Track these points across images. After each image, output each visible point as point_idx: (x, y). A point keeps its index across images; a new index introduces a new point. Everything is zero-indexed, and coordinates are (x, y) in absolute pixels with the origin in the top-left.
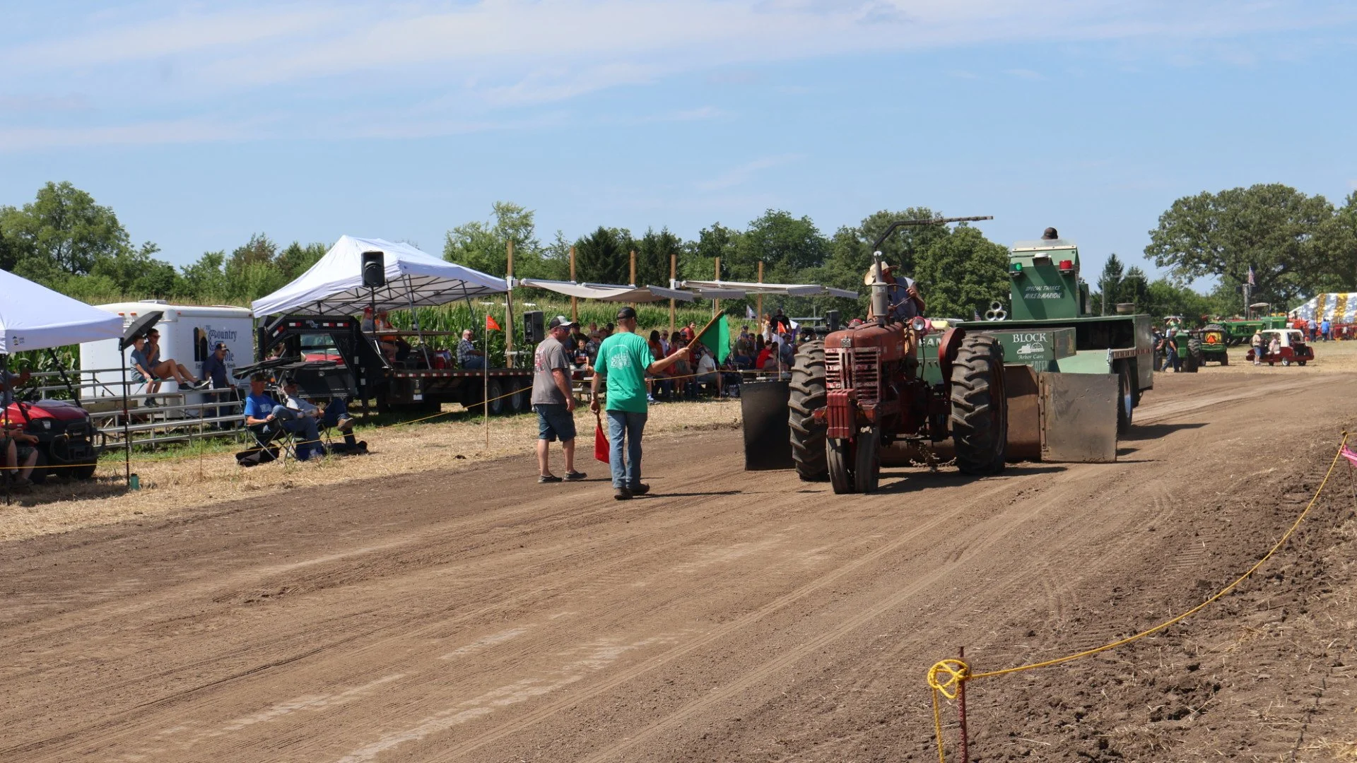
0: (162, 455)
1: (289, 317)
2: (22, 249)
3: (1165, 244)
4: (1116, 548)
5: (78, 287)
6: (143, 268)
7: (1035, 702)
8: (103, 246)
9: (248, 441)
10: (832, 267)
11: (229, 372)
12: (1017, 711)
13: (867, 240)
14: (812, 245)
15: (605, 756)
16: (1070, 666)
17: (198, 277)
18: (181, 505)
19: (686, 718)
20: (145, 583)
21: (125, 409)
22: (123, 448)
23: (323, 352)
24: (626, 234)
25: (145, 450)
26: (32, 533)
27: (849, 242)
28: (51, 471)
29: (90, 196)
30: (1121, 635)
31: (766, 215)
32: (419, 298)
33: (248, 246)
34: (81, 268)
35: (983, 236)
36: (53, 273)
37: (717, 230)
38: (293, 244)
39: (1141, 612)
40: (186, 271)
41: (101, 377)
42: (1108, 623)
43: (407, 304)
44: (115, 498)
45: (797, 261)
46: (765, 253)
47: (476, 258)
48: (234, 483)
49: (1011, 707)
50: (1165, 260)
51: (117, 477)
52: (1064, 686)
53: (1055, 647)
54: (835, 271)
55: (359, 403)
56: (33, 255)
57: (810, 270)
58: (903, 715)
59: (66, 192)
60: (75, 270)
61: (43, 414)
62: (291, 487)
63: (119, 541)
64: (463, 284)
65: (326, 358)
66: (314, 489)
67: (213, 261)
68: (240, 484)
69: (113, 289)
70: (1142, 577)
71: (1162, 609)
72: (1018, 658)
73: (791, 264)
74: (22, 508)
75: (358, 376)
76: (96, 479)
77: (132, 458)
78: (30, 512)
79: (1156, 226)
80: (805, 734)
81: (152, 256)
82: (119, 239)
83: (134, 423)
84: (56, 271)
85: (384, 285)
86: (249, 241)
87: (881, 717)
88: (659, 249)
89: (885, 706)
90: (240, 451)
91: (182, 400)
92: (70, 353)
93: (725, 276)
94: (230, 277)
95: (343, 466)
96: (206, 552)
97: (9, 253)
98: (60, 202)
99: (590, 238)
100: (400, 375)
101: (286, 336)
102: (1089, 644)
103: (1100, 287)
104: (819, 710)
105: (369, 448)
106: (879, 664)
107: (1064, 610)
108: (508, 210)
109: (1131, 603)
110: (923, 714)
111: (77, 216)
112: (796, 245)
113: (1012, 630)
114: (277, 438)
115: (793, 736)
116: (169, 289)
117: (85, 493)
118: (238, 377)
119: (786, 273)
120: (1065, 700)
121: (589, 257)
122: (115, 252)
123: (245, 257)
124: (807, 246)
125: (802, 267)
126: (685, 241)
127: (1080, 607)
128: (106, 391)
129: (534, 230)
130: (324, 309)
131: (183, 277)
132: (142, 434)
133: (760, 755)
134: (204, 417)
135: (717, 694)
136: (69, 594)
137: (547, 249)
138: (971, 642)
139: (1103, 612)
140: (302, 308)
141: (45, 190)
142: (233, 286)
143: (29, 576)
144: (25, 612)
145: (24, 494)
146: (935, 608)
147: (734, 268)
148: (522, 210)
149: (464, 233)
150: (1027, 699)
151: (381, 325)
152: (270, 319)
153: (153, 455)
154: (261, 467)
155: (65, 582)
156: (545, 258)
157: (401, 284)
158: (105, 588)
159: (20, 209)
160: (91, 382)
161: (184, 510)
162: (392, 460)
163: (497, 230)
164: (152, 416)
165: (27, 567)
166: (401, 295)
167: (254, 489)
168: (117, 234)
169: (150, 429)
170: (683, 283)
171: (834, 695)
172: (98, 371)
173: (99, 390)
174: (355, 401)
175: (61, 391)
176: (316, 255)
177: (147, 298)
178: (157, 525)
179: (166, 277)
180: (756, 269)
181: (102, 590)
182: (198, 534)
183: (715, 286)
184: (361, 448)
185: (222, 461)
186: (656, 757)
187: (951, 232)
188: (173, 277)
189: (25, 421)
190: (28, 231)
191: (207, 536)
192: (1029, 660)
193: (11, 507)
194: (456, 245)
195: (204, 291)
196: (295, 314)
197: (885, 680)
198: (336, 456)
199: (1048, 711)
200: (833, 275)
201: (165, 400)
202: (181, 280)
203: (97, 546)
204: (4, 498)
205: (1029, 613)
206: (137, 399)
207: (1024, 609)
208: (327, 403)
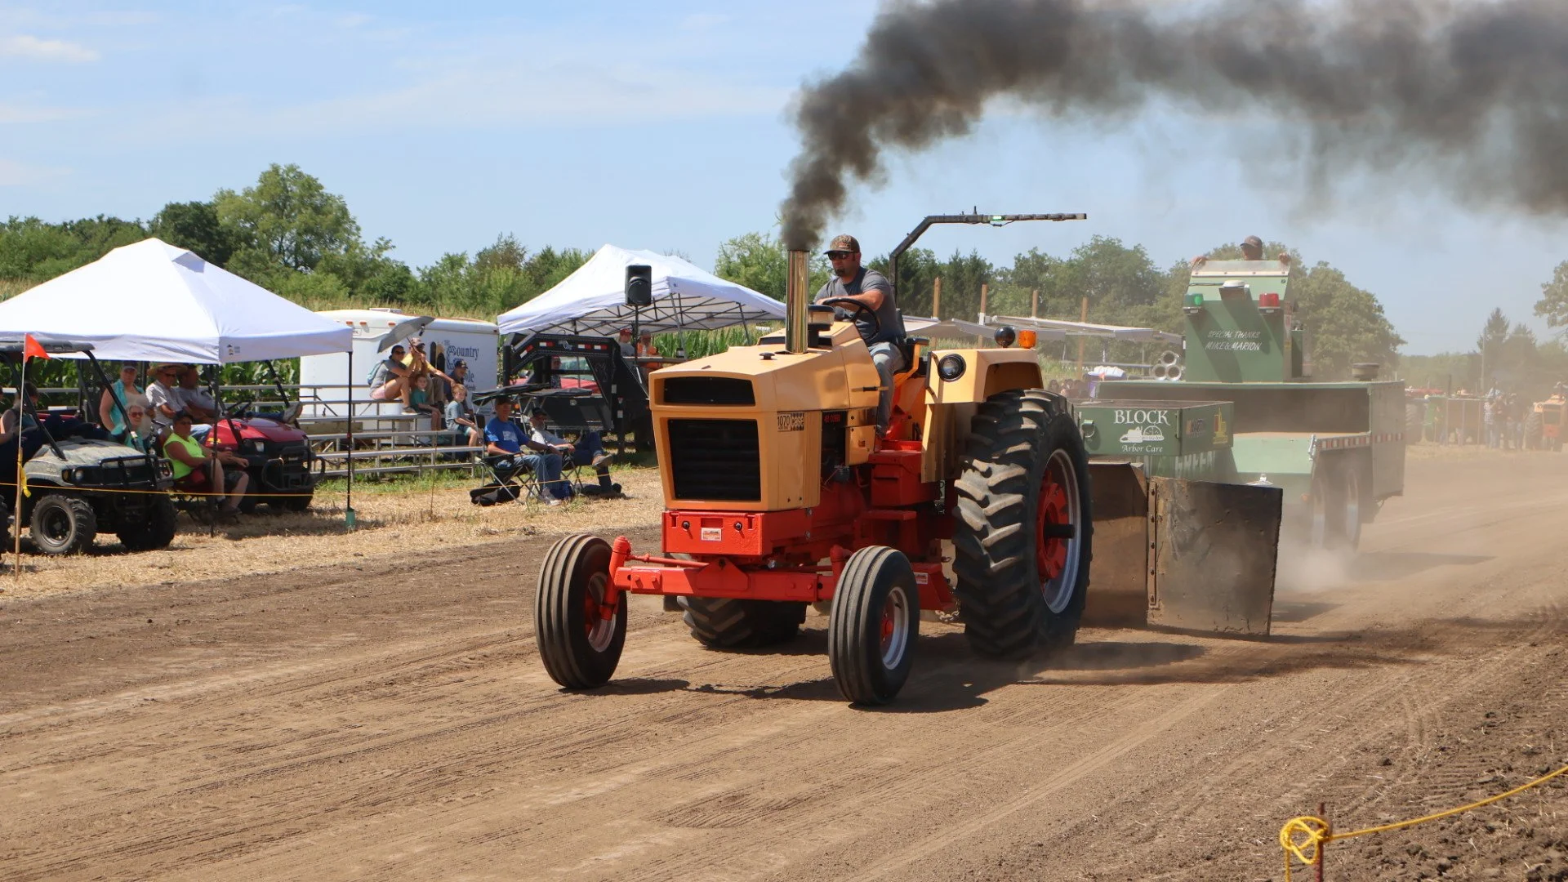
0: (388, 487)
1: (539, 337)
2: (239, 239)
3: (1560, 300)
4: (1490, 665)
5: (301, 285)
6: (376, 267)
7: (1389, 847)
8: (330, 239)
9: (486, 476)
10: (1167, 306)
12: (1368, 858)
14: (1145, 278)
16: (1432, 806)
17: (436, 279)
18: (407, 547)
20: (363, 639)
21: (349, 432)
22: (344, 477)
23: (576, 376)
24: (929, 256)
25: (369, 480)
26: (238, 572)
28: (261, 500)
29: (319, 182)
30: (1493, 771)
31: (1093, 242)
32: (690, 320)
33: (494, 248)
34: (304, 263)
35: (1346, 279)
36: (272, 267)
37: (1035, 256)
38: (545, 248)
39: (1517, 744)
40: (424, 273)
41: (323, 394)
42: (1478, 755)
43: (676, 326)
44: (332, 536)
45: (1125, 297)
46: (1090, 284)
47: (756, 275)
48: (469, 526)
49: (1361, 851)
50: (1559, 318)
51: (335, 511)
52: (1424, 830)
53: (1415, 781)
55: (615, 438)
56: (251, 246)
57: (1142, 309)
58: (1233, 851)
59: (292, 175)
60: (297, 266)
61: (256, 435)
62: (533, 534)
63: (335, 587)
64: (740, 306)
65: (579, 384)
67: (454, 262)
68: (475, 527)
69: (339, 289)
70: (1520, 702)
71: (1543, 743)
72: (1370, 792)
73: (1120, 299)
74: (227, 541)
75: (615, 408)
76: (312, 511)
77: (354, 488)
78: (236, 546)
79: (1550, 278)
81: (385, 254)
82: (349, 232)
83: (357, 448)
84: (276, 265)
85: (649, 304)
86: (495, 242)
87: (1207, 850)
88: (966, 275)
89: (1212, 840)
90: (475, 488)
91: (413, 424)
92: (289, 363)
93: (1042, 311)
94: (472, 281)
95: (593, 511)
96: (433, 605)
97: (223, 242)
98: (285, 187)
99: (888, 258)
101: (536, 356)
102: (1455, 779)
103: (1480, 345)
104: (1134, 839)
105: (622, 491)
106: (1207, 787)
107: (1426, 736)
109: (1506, 732)
110: (1256, 852)
111: (303, 203)
112: (1126, 279)
113: (1364, 757)
114: (518, 475)
115: (1105, 869)
116: (401, 293)
117: (298, 527)
118: (478, 403)
119: (1113, 310)
120: (1426, 848)
122: (344, 247)
123: (488, 259)
124: (1138, 279)
125: (1131, 304)
126: (997, 266)
127: (1446, 733)
128: (327, 410)
130: (578, 329)
131: (419, 280)
132: (366, 461)
134: (439, 445)
136: (275, 646)
138: (1315, 767)
139: (1472, 742)
140: (554, 326)
141: (269, 172)
142: (474, 293)
143: (233, 623)
145: (231, 524)
146: (1274, 724)
149: (741, 245)
151: (644, 350)
152: (518, 337)
153: (377, 487)
154: (499, 508)
155: (272, 632)
157: (669, 303)
158: (316, 642)
159: (239, 192)
160: (312, 399)
161: (410, 554)
162: (649, 508)
164: (379, 442)
165: (230, 611)
166: (669, 317)
167: (491, 534)
168: (347, 226)
169: (375, 457)
170: (994, 318)
171: (1153, 821)
172: (320, 387)
173: (320, 408)
174: (609, 434)
176: (573, 263)
177: (381, 306)
178: (377, 570)
179: (399, 278)
180: (1078, 304)
181: (313, 644)
182: (425, 584)
183: (1032, 323)
184: (616, 492)
185: (454, 497)
187: (1308, 272)
188: (407, 279)
189: (236, 442)
190: (247, 219)
191: (436, 587)
192: (1383, 795)
193: (214, 539)
194: (732, 259)
195: (441, 297)
196: (546, 332)
197: (1213, 807)
198: (586, 499)
199: (1404, 860)
200: (1169, 317)
201: (393, 424)
202: (417, 284)
203: (311, 591)
204: (208, 528)
205: (1384, 737)
206: (363, 421)
207: (1379, 731)
208: (577, 437)
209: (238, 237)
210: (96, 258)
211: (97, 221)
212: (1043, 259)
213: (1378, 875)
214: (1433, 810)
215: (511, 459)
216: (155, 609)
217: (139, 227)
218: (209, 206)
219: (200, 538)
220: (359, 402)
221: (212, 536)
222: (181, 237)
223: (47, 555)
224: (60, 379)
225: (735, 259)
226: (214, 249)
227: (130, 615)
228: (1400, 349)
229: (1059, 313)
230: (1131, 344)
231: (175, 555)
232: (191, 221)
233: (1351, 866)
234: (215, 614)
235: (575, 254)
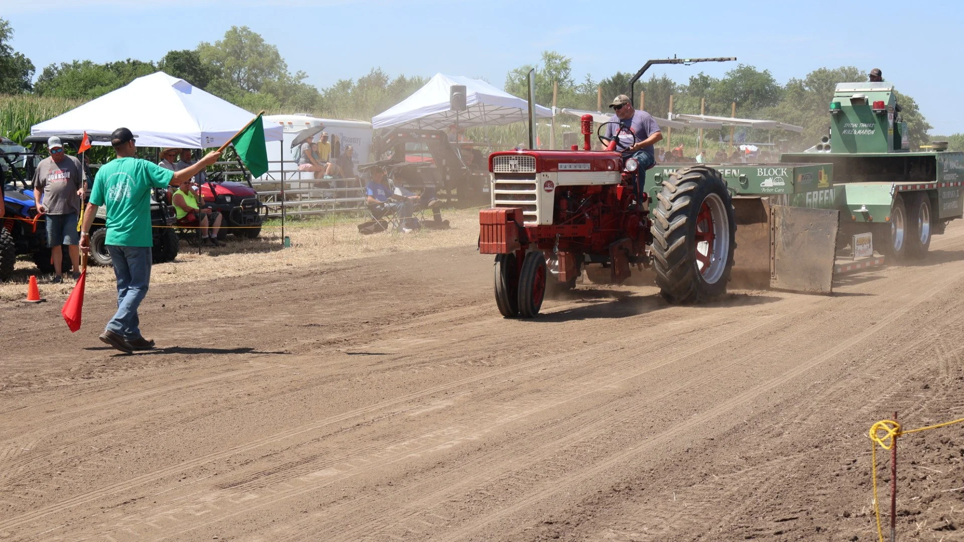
0: (306, 223)
1: (397, 130)
2: (213, 73)
5: (251, 100)
6: (296, 89)
7: (930, 439)
8: (269, 72)
9: (367, 216)
10: (784, 107)
11: (356, 166)
12: (917, 446)
13: (810, 88)
14: (770, 91)
15: (615, 460)
16: (955, 413)
17: (334, 96)
18: (319, 260)
19: (674, 435)
21: (282, 190)
22: (279, 218)
23: (420, 154)
25: (295, 219)
26: (216, 275)
27: (797, 90)
28: (229, 231)
29: (261, 37)
31: (738, 68)
32: (490, 119)
33: (369, 76)
34: (253, 87)
36: (233, 90)
37: (702, 77)
38: (400, 76)
40: (326, 92)
43: (481, 123)
44: (273, 253)
45: (758, 102)
46: (736, 95)
48: (357, 246)
49: (912, 442)
51: (275, 238)
52: (951, 428)
53: (944, 398)
54: (786, 110)
56: (220, 77)
57: (766, 110)
58: (832, 442)
59: (244, 33)
60: (249, 89)
61: (227, 191)
62: (396, 251)
63: (276, 284)
64: (521, 110)
65: (423, 159)
66: (412, 253)
67: (345, 85)
68: (360, 247)
69: (275, 103)
72: (916, 405)
73: (755, 104)
74: (209, 257)
75: (445, 173)
76: (260, 238)
77: (286, 225)
78: (215, 260)
80: (760, 452)
81: (302, 81)
82: (280, 68)
83: (287, 200)
84: (236, 89)
85: (465, 109)
86: (370, 73)
87: (816, 442)
88: (660, 89)
89: (819, 435)
90: (360, 223)
93: (707, 111)
94: (356, 97)
96: (336, 295)
97: (204, 75)
98: (241, 41)
99: (611, 80)
100: (474, 174)
104: (770, 435)
105: (451, 225)
106: (815, 403)
107: (951, 370)
108: (553, 58)
110: (846, 442)
111: (252, 50)
112: (758, 91)
113: (913, 384)
114: (386, 215)
115: (751, 454)
116: (313, 105)
117: (252, 248)
118: (361, 171)
119: (749, 110)
121: (610, 94)
122: (277, 77)
123: (364, 83)
124: (766, 91)
125: (762, 106)
126: (678, 84)
128: (269, 177)
129: (571, 73)
130: (421, 125)
131: (323, 96)
132: (293, 207)
133: (727, 466)
134: (338, 197)
135: (697, 419)
136: (241, 320)
137: (579, 87)
138: (882, 390)
140: (407, 124)
141: (231, 32)
142: (357, 104)
143: (214, 306)
144: (210, 332)
145: (210, 246)
146: (855, 364)
147: (713, 106)
148: (563, 58)
149: (520, 73)
150: (923, 437)
151: (462, 138)
152: (384, 131)
153: (300, 224)
154: (375, 235)
155: (238, 312)
156: (578, 92)
157: (477, 109)
158: (265, 317)
159: (213, 44)
161: (321, 264)
162: (467, 235)
163: (544, 71)
164: (301, 196)
165: (213, 300)
166: (477, 117)
167: (370, 251)
168: (279, 64)
169: (298, 205)
170: (678, 115)
171: (781, 424)
174: (441, 190)
175: (238, 176)
176: (417, 84)
177: (300, 112)
178: (302, 274)
179: (312, 96)
180: (729, 106)
182: (330, 282)
183: (700, 119)
184: (445, 225)
185: (348, 229)
186: (652, 463)
188: (316, 96)
189: (213, 196)
190: (218, 61)
191: (337, 284)
192: (924, 407)
193: (202, 256)
194: (515, 82)
195: (336, 107)
196: (402, 127)
197: (819, 415)
198: (428, 229)
199: (939, 447)
200: (784, 114)
201: (309, 185)
202: (322, 99)
203: (261, 287)
204: (197, 249)
205: (925, 371)
206: (292, 184)
207: (921, 368)
208: (422, 192)
209: (213, 71)
210: (125, 84)
211: (126, 63)
212: (707, 79)
213: (923, 456)
214: (956, 416)
215: (382, 205)
216: (166, 298)
217: (152, 66)
218: (194, 53)
219: (193, 255)
220: (288, 171)
221: (200, 254)
222: (178, 72)
223: (100, 266)
224: (106, 159)
225: (517, 81)
226: (197, 79)
227: (151, 302)
228: (929, 132)
229: (717, 112)
230: (762, 131)
231: (178, 266)
232: (184, 62)
233: (906, 451)
234: (203, 301)
235: (419, 79)
